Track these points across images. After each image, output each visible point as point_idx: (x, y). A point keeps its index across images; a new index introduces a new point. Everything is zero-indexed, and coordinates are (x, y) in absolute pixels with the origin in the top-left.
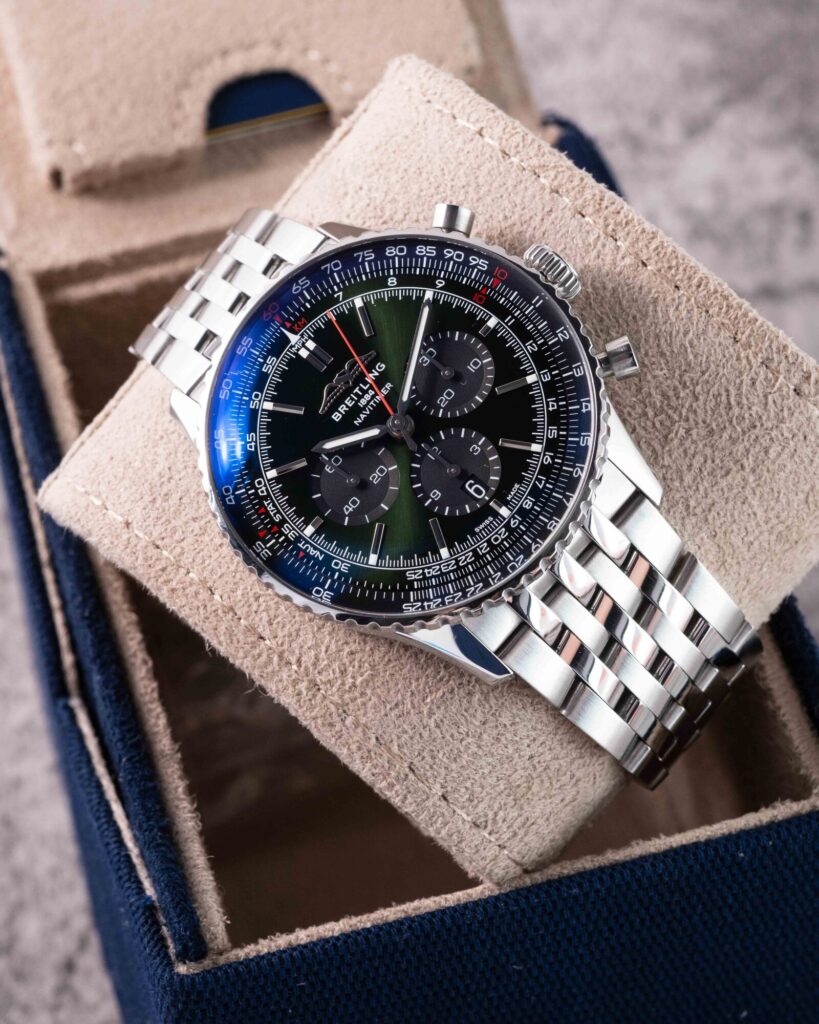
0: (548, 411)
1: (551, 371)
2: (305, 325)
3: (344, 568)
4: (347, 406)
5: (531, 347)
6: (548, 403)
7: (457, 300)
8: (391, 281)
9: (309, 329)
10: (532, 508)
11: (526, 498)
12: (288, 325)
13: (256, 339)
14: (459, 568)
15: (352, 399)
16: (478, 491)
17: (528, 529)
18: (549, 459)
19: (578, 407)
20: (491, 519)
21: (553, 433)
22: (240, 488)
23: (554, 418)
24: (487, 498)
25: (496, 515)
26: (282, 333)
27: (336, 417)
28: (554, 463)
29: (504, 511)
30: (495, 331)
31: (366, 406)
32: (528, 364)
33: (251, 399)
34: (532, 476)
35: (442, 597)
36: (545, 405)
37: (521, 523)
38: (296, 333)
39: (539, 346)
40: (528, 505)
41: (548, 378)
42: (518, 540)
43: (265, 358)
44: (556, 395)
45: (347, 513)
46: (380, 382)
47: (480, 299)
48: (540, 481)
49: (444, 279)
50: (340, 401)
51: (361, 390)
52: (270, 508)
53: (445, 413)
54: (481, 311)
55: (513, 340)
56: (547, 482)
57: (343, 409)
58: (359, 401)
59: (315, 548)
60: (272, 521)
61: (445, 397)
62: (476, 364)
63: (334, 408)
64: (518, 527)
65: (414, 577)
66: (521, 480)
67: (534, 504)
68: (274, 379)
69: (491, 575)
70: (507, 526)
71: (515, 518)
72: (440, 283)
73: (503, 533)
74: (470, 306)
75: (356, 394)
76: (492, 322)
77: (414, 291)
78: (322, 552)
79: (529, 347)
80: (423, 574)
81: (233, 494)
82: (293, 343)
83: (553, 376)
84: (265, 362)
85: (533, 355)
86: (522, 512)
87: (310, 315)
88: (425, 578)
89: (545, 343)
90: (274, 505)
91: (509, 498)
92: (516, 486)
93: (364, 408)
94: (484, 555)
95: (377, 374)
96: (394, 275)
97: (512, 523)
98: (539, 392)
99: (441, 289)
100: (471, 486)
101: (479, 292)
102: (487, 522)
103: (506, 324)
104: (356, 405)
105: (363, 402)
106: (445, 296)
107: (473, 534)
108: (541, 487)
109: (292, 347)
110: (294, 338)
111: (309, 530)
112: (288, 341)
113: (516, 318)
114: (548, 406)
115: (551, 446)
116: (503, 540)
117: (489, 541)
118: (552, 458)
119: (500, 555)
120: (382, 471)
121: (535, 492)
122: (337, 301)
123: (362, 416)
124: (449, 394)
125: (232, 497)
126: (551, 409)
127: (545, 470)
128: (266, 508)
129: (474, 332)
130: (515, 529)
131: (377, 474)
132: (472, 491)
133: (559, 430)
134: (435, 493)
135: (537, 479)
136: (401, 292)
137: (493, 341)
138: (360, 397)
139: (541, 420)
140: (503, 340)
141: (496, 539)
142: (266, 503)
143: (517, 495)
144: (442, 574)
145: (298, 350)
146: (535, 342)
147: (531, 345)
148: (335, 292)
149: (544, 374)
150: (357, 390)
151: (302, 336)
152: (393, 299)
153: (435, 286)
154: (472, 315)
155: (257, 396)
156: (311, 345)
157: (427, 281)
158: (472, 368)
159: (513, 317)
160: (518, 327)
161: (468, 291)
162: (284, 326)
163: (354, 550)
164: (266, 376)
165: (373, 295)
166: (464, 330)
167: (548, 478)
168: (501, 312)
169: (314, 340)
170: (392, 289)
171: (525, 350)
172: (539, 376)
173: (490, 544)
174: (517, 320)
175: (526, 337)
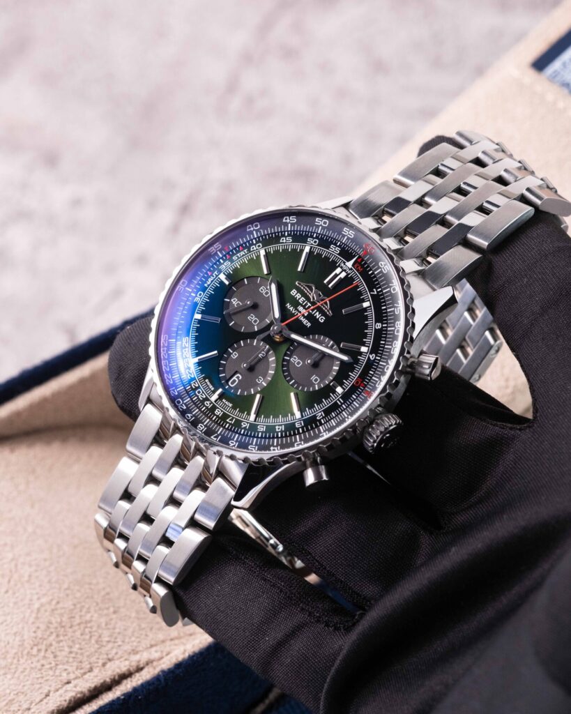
0: (276, 426)
1: (302, 428)
2: (358, 271)
3: (197, 299)
4: (299, 299)
5: (320, 415)
6: (281, 425)
7: (359, 368)
8: (379, 326)
9: (355, 273)
10: (215, 415)
11: (222, 411)
12: (359, 260)
13: (353, 240)
15: (303, 302)
16: (234, 381)
17: (202, 412)
18: (244, 426)
19: (275, 444)
20: (213, 389)
21: (262, 428)
22: (257, 234)
23: (270, 429)
24: (227, 387)
25: (214, 392)
26: (355, 256)
27: (294, 292)
28: (242, 429)
29: (215, 397)
30: (334, 392)
31: (298, 310)
32: (309, 414)
33: (314, 238)
34: (236, 414)
35: (169, 359)
36: (280, 423)
37: (207, 407)
38: (353, 265)
39: (320, 421)
40: (217, 412)
41: (297, 425)
42: (197, 405)
43: (340, 246)
44: (285, 431)
45: (232, 300)
46: (310, 317)
47: (357, 383)
48: (231, 420)
49: (375, 359)
50: (304, 295)
51: (309, 307)
52: (242, 253)
53: (286, 360)
54: (348, 384)
55: (326, 404)
56: (230, 424)
58: (302, 306)
59: (212, 281)
60: (234, 254)
61: (297, 360)
62: (316, 380)
63: (299, 291)
64: (205, 406)
65: (184, 342)
66: (234, 408)
67: (217, 416)
68: (325, 252)
69: (176, 389)
70: (207, 399)
71: (210, 404)
72: (372, 357)
73: (201, 396)
74: (354, 376)
75: (306, 304)
76: (339, 390)
77: (370, 340)
78: (209, 285)
79: (320, 414)
80: (185, 348)
81: (254, 230)
82: (347, 264)
83: (298, 429)
84: (337, 246)
85: (315, 416)
86: (214, 408)
87: (364, 274)
88: (182, 348)
89: (321, 424)
90: (243, 255)
91: (224, 400)
92: (231, 405)
93: (296, 309)
94: (190, 385)
95: (318, 317)
96: (382, 327)
97: (208, 402)
98: (289, 420)
99: (369, 357)
100: (238, 377)
101: (362, 382)
102: (211, 387)
103: (338, 400)
104: (299, 304)
105: (301, 308)
106: (363, 360)
107: (204, 378)
108: (228, 420)
109: (344, 263)
110: (350, 264)
111: (222, 277)
112: (348, 261)
113: (341, 405)
114: (279, 425)
115: (253, 427)
116: (198, 396)
117: (199, 387)
118: (245, 428)
119: (188, 394)
120: (256, 321)
121: (225, 416)
122: (371, 290)
123: (291, 309)
124: (298, 363)
125: (252, 229)
126: (277, 427)
127: (238, 423)
128: (242, 250)
129: (335, 379)
130: (203, 404)
131: (254, 318)
132: (234, 378)
133: (262, 432)
134: (236, 355)
135: (233, 418)
136: (371, 332)
137: (328, 391)
138: (304, 307)
139: (271, 422)
140: (327, 397)
141: (199, 392)
142: (245, 251)
143: (224, 406)
145: (341, 267)
146: (322, 418)
147: (322, 415)
148: (377, 289)
149: (301, 423)
150: (309, 304)
151: (351, 269)
152: (366, 327)
153: (371, 353)
154: (347, 377)
155: (315, 242)
156: (343, 275)
157: (376, 349)
158: (314, 378)
159: (342, 404)
160: (335, 407)
161: (364, 375)
162: (359, 257)
163: (206, 305)
164: (328, 247)
165: (371, 314)
166: (339, 372)
167: (232, 425)
168: (346, 396)
169: (346, 277)
170: (373, 326)
171: (318, 411)
172: (299, 420)
173: (197, 388)
174: (339, 406)
175: (327, 412)
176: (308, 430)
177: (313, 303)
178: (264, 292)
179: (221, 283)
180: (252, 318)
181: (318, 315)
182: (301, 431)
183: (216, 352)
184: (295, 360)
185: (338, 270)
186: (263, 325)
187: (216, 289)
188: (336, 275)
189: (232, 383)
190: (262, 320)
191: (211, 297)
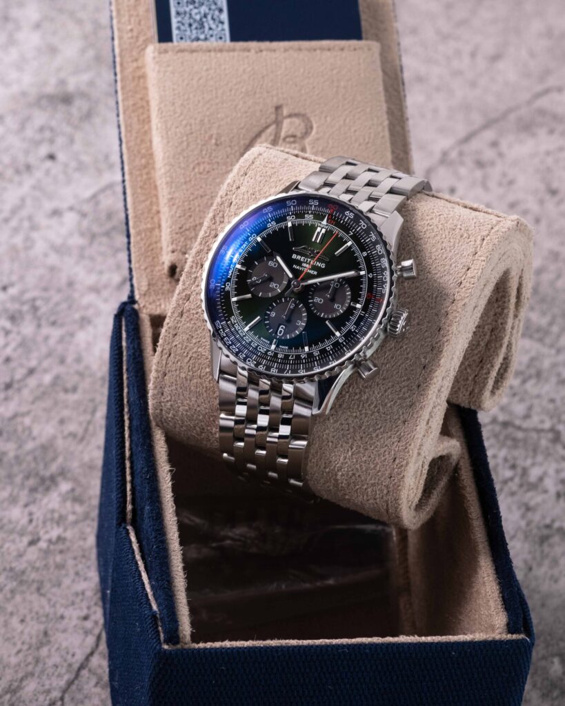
1: (345, 341)
2: (332, 224)
3: (227, 288)
4: (300, 259)
5: (353, 328)
7: (365, 286)
8: (365, 254)
9: (331, 227)
10: (279, 358)
11: (283, 354)
12: (330, 217)
13: (319, 206)
14: (242, 338)
15: (304, 260)
16: (281, 331)
17: (269, 360)
18: (303, 357)
19: (331, 359)
20: (269, 342)
21: (316, 353)
22: (249, 228)
23: (323, 351)
24: (278, 337)
25: (271, 344)
26: (325, 216)
27: (294, 256)
28: (302, 360)
29: (273, 347)
30: (355, 309)
32: (345, 330)
33: (291, 215)
34: (293, 353)
35: (227, 336)
36: (328, 345)
37: (271, 356)
38: (327, 222)
39: (355, 332)
40: (280, 356)
41: (340, 341)
42: (263, 358)
44: (334, 348)
45: (253, 279)
46: (314, 268)
47: (368, 296)
48: (292, 357)
49: (373, 276)
51: (310, 261)
53: (311, 303)
54: (363, 300)
55: (354, 319)
56: (293, 360)
57: (299, 257)
58: (304, 262)
59: (232, 273)
60: (238, 249)
62: (338, 307)
63: (298, 253)
65: (232, 320)
66: (290, 348)
67: (281, 359)
68: (303, 221)
69: (242, 353)
70: (268, 351)
71: (272, 353)
72: (370, 276)
73: (263, 351)
74: (364, 293)
75: (307, 261)
76: (358, 306)
77: (363, 265)
78: (231, 276)
80: (235, 323)
82: (322, 223)
83: (342, 343)
84: (310, 214)
85: (350, 330)
86: (276, 355)
87: (338, 224)
88: (233, 325)
89: (357, 333)
90: (246, 246)
91: (280, 346)
92: (287, 348)
93: (302, 267)
94: (251, 346)
96: (368, 254)
97: (270, 352)
98: (333, 340)
99: (368, 277)
100: (282, 328)
101: (372, 295)
102: (267, 341)
103: (361, 313)
104: (302, 262)
105: (304, 265)
106: (365, 280)
107: (259, 338)
108: (290, 358)
109: (320, 223)
110: (324, 222)
111: (239, 266)
112: (322, 220)
115: (310, 355)
116: (260, 352)
117: (258, 345)
118: (305, 358)
119: (254, 353)
120: (276, 286)
121: (286, 357)
122: (348, 233)
123: (298, 267)
124: (321, 301)
125: (244, 227)
126: (327, 348)
127: (298, 357)
128: (244, 243)
129: (352, 300)
130: (267, 355)
131: (274, 285)
132: (280, 329)
133: (318, 356)
134: (273, 314)
135: (293, 355)
136: (361, 260)
137: (350, 310)
138: (306, 263)
139: (321, 347)
140: (352, 314)
141: (260, 348)
142: (246, 243)
143: (283, 350)
144: (237, 332)
145: (320, 227)
146: (356, 329)
148: (352, 231)
149: (342, 339)
150: (309, 260)
151: (327, 225)
152: (356, 258)
153: (368, 273)
154: (360, 296)
155: (293, 218)
156: (324, 231)
157: (370, 269)
158: (336, 306)
159: (365, 314)
160: (361, 318)
161: (370, 289)
162: (329, 215)
163: (236, 289)
164: (304, 218)
165: (356, 248)
166: (352, 295)
167: (295, 360)
168: (365, 308)
169: (326, 231)
170: (361, 256)
171: (351, 326)
172: (340, 337)
173: (257, 347)
174: (364, 317)
175: (357, 324)
176: (349, 341)
177: (312, 258)
178: (273, 265)
179: (240, 271)
180: (273, 285)
181: (319, 264)
182: (345, 343)
183: (259, 317)
184: (318, 300)
185: (319, 229)
186: (283, 287)
187: (238, 277)
188: (319, 233)
189: (280, 333)
190: (280, 284)
191: (237, 283)
